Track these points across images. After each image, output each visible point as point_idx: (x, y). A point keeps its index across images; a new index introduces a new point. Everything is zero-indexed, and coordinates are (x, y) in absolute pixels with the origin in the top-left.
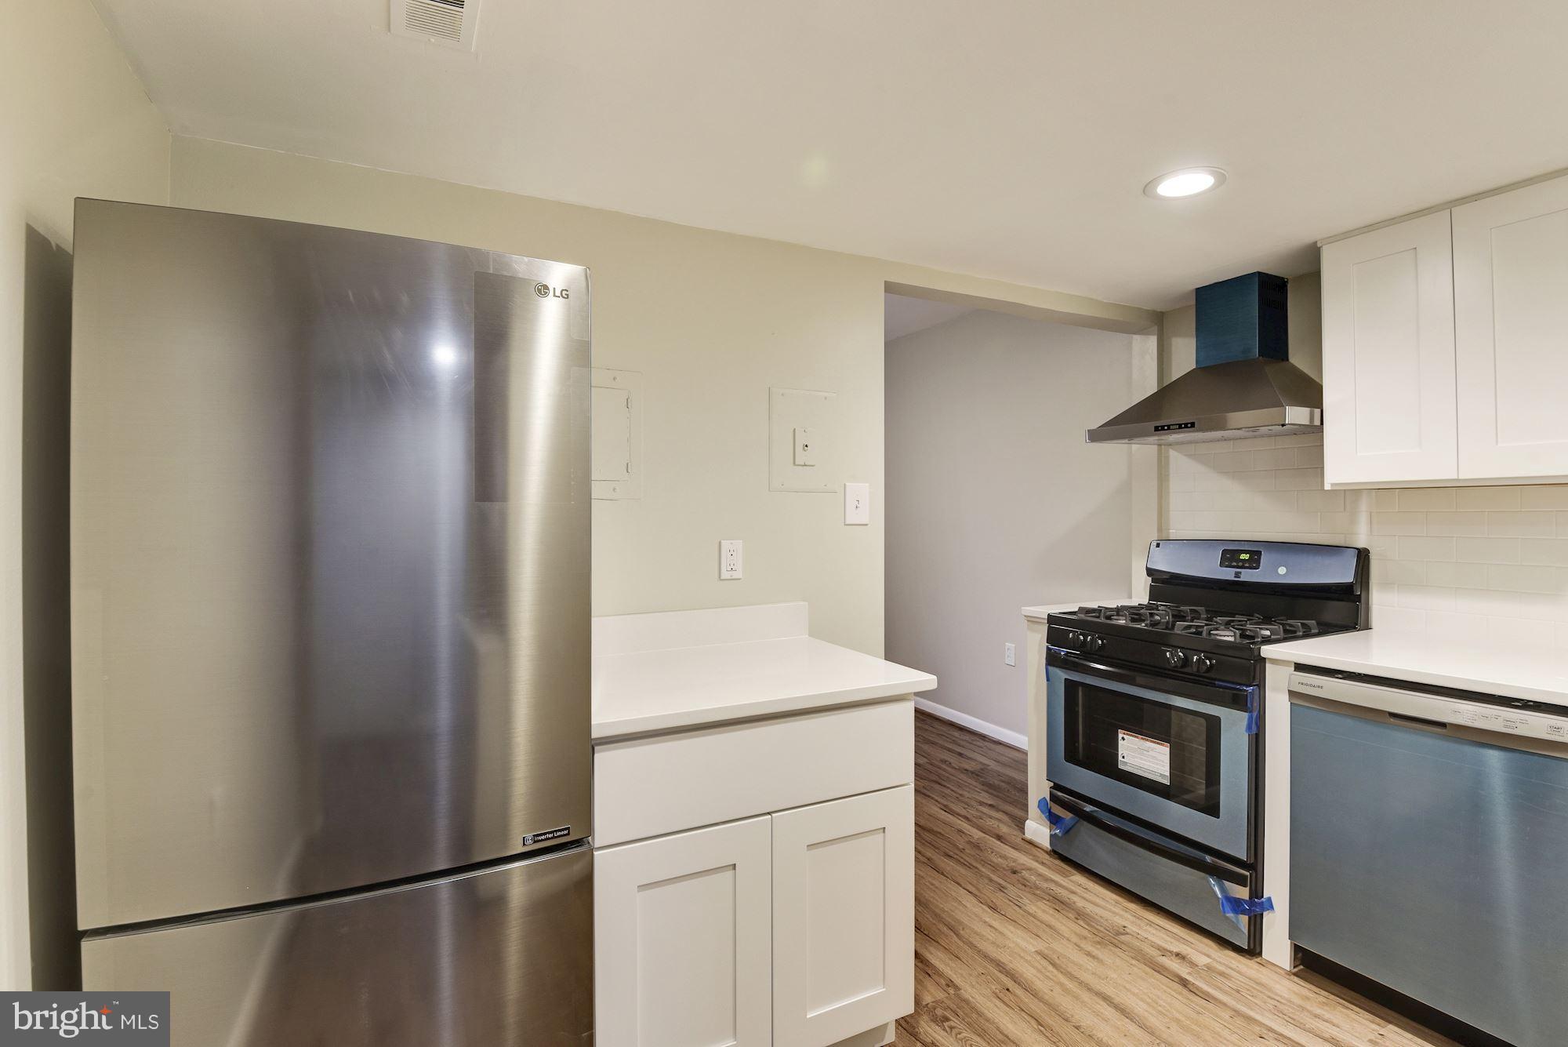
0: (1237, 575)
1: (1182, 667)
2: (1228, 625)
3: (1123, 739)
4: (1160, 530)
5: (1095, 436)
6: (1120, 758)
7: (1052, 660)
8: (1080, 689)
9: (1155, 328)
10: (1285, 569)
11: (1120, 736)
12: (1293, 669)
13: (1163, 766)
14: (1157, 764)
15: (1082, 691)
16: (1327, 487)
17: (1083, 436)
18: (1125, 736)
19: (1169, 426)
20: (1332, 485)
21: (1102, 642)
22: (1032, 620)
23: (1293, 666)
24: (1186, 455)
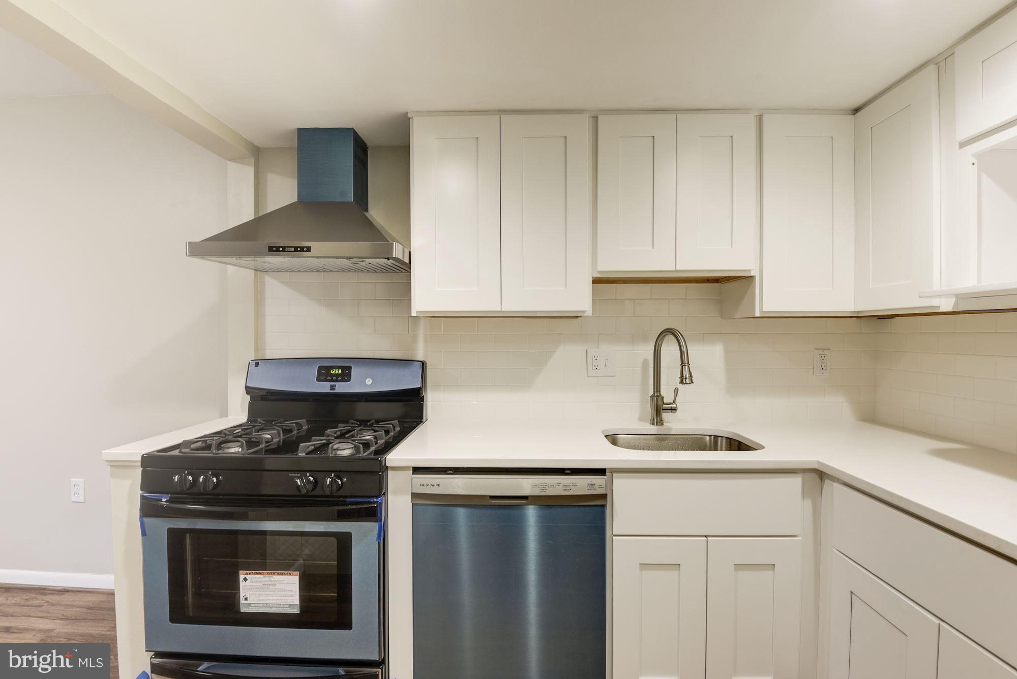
0: (332, 387)
1: (313, 490)
2: (342, 436)
3: (245, 579)
4: (257, 349)
5: (198, 250)
6: (242, 601)
7: (149, 510)
8: (188, 536)
9: (253, 160)
10: (370, 380)
11: (242, 577)
12: (411, 472)
13: (292, 596)
14: (285, 596)
15: (191, 539)
16: (414, 314)
17: (183, 249)
18: (247, 577)
19: (284, 249)
20: (417, 312)
21: (217, 479)
22: (118, 466)
23: (412, 469)
24: (282, 282)
